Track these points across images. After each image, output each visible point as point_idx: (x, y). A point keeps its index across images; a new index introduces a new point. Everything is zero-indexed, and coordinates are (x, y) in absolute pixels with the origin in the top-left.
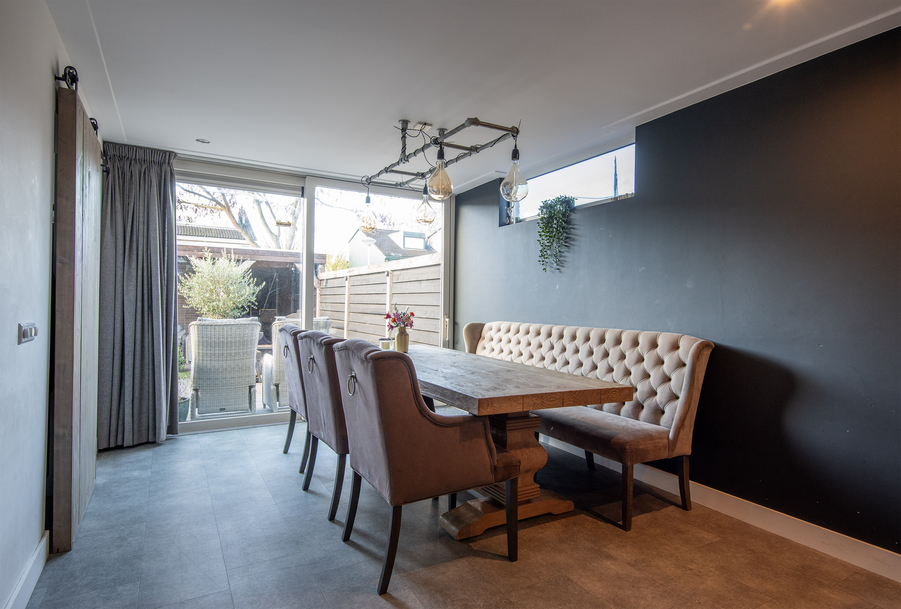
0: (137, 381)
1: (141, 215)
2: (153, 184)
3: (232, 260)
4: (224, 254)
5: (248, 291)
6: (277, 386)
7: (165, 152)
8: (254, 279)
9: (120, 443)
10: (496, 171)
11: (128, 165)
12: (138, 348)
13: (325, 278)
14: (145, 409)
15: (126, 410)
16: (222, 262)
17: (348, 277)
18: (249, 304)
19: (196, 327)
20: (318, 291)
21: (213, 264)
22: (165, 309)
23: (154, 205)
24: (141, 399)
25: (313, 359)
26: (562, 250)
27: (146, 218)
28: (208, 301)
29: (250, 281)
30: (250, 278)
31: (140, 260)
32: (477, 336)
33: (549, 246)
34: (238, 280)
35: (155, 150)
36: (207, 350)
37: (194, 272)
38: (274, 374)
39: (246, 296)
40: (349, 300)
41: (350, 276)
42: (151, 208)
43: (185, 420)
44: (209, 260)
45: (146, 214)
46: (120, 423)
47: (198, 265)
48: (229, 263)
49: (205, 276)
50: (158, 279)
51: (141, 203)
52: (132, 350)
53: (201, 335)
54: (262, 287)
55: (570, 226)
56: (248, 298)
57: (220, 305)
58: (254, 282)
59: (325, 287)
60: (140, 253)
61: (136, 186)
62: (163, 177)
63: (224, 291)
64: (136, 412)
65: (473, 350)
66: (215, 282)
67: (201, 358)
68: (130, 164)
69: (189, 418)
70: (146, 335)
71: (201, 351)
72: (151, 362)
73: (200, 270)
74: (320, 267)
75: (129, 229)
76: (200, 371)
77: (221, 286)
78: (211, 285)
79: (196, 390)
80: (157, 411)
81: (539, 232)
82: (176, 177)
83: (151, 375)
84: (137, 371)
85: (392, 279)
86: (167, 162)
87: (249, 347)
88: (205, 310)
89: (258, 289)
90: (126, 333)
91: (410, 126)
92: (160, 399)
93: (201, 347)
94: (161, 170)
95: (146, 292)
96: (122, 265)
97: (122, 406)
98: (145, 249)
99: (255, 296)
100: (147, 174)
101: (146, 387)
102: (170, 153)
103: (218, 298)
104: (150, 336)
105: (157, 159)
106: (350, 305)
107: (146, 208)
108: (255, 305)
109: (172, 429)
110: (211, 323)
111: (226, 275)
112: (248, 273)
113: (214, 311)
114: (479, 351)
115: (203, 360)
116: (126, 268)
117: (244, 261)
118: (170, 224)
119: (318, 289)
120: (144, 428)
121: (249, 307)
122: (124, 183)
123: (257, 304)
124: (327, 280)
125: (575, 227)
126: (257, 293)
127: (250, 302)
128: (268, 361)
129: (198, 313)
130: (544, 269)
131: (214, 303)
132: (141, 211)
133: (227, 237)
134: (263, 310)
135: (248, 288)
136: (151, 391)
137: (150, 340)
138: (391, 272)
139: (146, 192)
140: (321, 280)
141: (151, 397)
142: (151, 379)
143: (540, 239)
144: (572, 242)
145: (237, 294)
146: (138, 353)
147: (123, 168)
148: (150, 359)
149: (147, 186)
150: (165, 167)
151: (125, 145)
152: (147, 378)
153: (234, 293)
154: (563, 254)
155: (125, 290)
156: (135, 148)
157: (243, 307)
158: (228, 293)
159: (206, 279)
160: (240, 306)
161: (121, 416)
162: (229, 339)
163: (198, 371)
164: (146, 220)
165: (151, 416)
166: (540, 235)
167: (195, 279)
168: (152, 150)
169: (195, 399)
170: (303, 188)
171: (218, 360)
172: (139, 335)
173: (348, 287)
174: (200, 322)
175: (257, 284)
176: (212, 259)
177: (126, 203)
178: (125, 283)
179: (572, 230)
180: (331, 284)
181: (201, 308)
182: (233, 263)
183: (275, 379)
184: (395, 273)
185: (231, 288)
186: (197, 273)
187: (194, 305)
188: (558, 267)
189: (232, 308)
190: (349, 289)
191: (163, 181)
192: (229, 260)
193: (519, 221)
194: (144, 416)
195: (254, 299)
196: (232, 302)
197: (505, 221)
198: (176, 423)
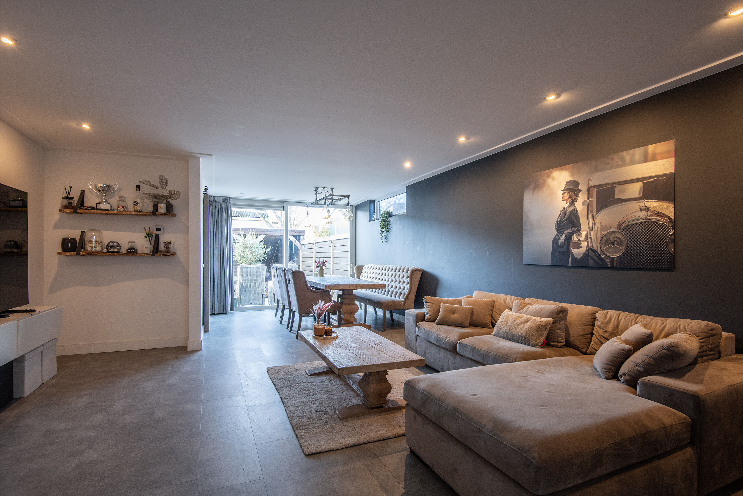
0: (219, 289)
1: (219, 223)
2: (223, 211)
3: (254, 235)
4: (250, 232)
5: (262, 252)
6: (274, 294)
7: (227, 197)
8: (265, 245)
9: (213, 313)
10: (366, 198)
11: (214, 204)
12: (219, 276)
13: (304, 244)
14: (222, 300)
15: (215, 299)
16: (249, 236)
17: (315, 243)
18: (263, 259)
19: (240, 268)
20: (301, 251)
21: (245, 238)
22: (228, 260)
23: (224, 219)
24: (220, 296)
25: (281, 276)
26: (388, 234)
27: (221, 224)
28: (243, 257)
29: (263, 246)
30: (263, 245)
31: (219, 241)
32: (360, 271)
33: (384, 232)
34: (257, 246)
35: (224, 197)
36: (244, 278)
37: (235, 243)
38: (273, 289)
39: (261, 254)
40: (315, 256)
41: (316, 243)
42: (223, 220)
43: (236, 306)
44: (242, 235)
45: (221, 223)
46: (214, 305)
47: (237, 238)
48: (252, 237)
49: (241, 245)
50: (226, 248)
51: (219, 218)
52: (217, 276)
53: (242, 271)
54: (269, 249)
55: (390, 224)
56: (262, 255)
57: (249, 259)
58: (265, 247)
59: (304, 248)
60: (219, 238)
61: (217, 212)
62: (227, 207)
63: (250, 252)
64: (219, 301)
65: (358, 277)
66: (246, 247)
67: (242, 281)
68: (215, 203)
69: (237, 306)
70: (222, 271)
71: (242, 279)
72: (224, 281)
73: (238, 241)
74: (301, 237)
75: (215, 229)
76: (242, 287)
77: (249, 249)
78: (244, 249)
79: (240, 295)
80: (226, 301)
81: (380, 226)
82: (232, 206)
83: (224, 287)
84: (219, 285)
85: (333, 245)
86: (228, 201)
87: (262, 277)
88: (241, 262)
89: (267, 251)
90: (215, 270)
91: (318, 189)
92: (228, 296)
93: (242, 277)
94: (226, 205)
95: (221, 253)
96: (213, 243)
97: (214, 298)
98: (221, 237)
99: (266, 254)
100: (221, 207)
101: (222, 291)
102: (230, 197)
103: (247, 255)
104: (223, 271)
105: (225, 200)
106: (316, 259)
107: (221, 220)
108: (266, 259)
109: (232, 309)
110: (246, 266)
111: (251, 244)
112: (262, 242)
113: (245, 262)
114: (361, 278)
115: (243, 282)
116: (214, 244)
117: (260, 235)
118: (230, 226)
119: (301, 250)
120: (222, 307)
121: (262, 260)
122: (213, 211)
123: (267, 258)
124: (305, 244)
125: (391, 224)
126: (267, 253)
127: (263, 257)
128: (270, 284)
129: (238, 263)
130: (382, 241)
131: (246, 258)
132: (219, 221)
133: (251, 216)
134: (272, 262)
135: (262, 250)
136: (224, 293)
137: (223, 273)
138: (333, 241)
139: (221, 214)
140: (302, 245)
141: (224, 295)
142: (224, 288)
143: (381, 229)
144: (390, 230)
145: (257, 254)
146: (219, 278)
147: (212, 205)
148: (224, 280)
149: (221, 212)
150: (228, 203)
151: (213, 196)
152: (222, 288)
153: (255, 253)
154: (388, 235)
155: (214, 253)
156: (217, 197)
157: (260, 260)
158: (252, 253)
159: (241, 246)
160: (258, 260)
161: (214, 302)
162: (253, 273)
163: (241, 287)
164: (221, 225)
165: (224, 302)
166: (381, 227)
167: (236, 246)
168: (223, 197)
169: (240, 299)
170: (283, 207)
171: (249, 283)
172: (219, 271)
173: (315, 249)
174: (241, 266)
175: (267, 248)
176: (244, 235)
177: (214, 219)
178: (214, 250)
179: (390, 225)
180: (307, 246)
181: (239, 261)
182: (254, 237)
183: (273, 291)
184: (335, 241)
185: (254, 250)
186: (237, 243)
187: (236, 260)
188: (387, 241)
189: (254, 261)
190: (315, 250)
191: (227, 209)
192: (252, 236)
193: (377, 219)
194: (222, 302)
195: (265, 256)
196: (254, 258)
197: (372, 219)
198: (234, 307)
